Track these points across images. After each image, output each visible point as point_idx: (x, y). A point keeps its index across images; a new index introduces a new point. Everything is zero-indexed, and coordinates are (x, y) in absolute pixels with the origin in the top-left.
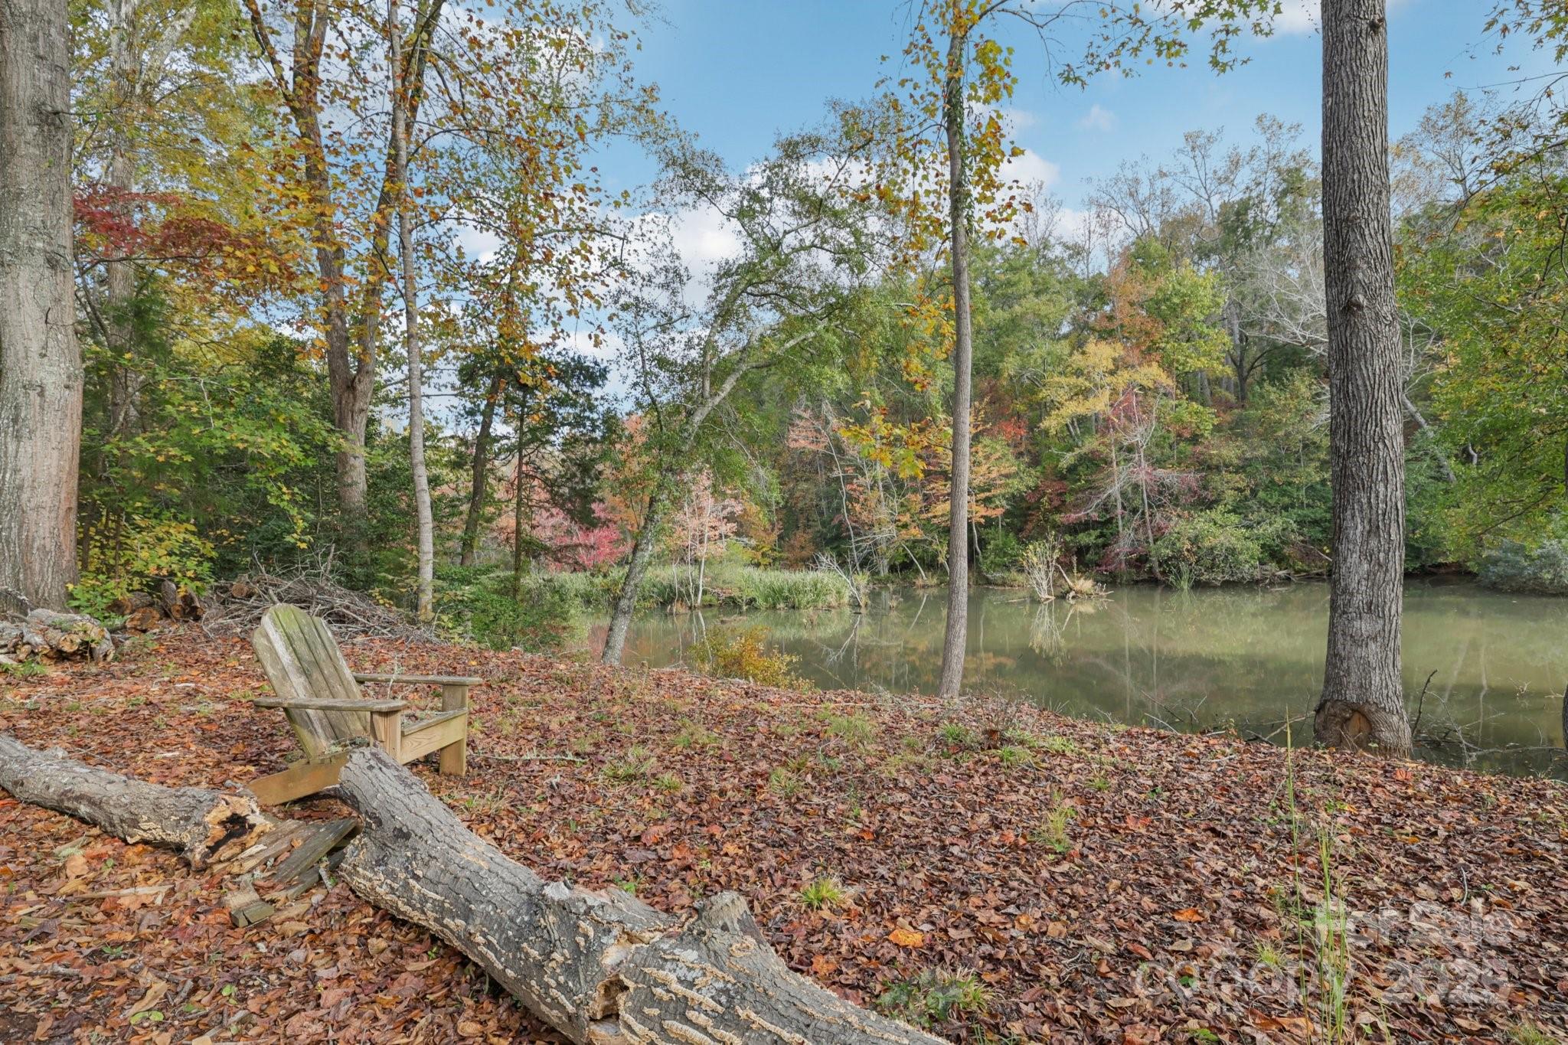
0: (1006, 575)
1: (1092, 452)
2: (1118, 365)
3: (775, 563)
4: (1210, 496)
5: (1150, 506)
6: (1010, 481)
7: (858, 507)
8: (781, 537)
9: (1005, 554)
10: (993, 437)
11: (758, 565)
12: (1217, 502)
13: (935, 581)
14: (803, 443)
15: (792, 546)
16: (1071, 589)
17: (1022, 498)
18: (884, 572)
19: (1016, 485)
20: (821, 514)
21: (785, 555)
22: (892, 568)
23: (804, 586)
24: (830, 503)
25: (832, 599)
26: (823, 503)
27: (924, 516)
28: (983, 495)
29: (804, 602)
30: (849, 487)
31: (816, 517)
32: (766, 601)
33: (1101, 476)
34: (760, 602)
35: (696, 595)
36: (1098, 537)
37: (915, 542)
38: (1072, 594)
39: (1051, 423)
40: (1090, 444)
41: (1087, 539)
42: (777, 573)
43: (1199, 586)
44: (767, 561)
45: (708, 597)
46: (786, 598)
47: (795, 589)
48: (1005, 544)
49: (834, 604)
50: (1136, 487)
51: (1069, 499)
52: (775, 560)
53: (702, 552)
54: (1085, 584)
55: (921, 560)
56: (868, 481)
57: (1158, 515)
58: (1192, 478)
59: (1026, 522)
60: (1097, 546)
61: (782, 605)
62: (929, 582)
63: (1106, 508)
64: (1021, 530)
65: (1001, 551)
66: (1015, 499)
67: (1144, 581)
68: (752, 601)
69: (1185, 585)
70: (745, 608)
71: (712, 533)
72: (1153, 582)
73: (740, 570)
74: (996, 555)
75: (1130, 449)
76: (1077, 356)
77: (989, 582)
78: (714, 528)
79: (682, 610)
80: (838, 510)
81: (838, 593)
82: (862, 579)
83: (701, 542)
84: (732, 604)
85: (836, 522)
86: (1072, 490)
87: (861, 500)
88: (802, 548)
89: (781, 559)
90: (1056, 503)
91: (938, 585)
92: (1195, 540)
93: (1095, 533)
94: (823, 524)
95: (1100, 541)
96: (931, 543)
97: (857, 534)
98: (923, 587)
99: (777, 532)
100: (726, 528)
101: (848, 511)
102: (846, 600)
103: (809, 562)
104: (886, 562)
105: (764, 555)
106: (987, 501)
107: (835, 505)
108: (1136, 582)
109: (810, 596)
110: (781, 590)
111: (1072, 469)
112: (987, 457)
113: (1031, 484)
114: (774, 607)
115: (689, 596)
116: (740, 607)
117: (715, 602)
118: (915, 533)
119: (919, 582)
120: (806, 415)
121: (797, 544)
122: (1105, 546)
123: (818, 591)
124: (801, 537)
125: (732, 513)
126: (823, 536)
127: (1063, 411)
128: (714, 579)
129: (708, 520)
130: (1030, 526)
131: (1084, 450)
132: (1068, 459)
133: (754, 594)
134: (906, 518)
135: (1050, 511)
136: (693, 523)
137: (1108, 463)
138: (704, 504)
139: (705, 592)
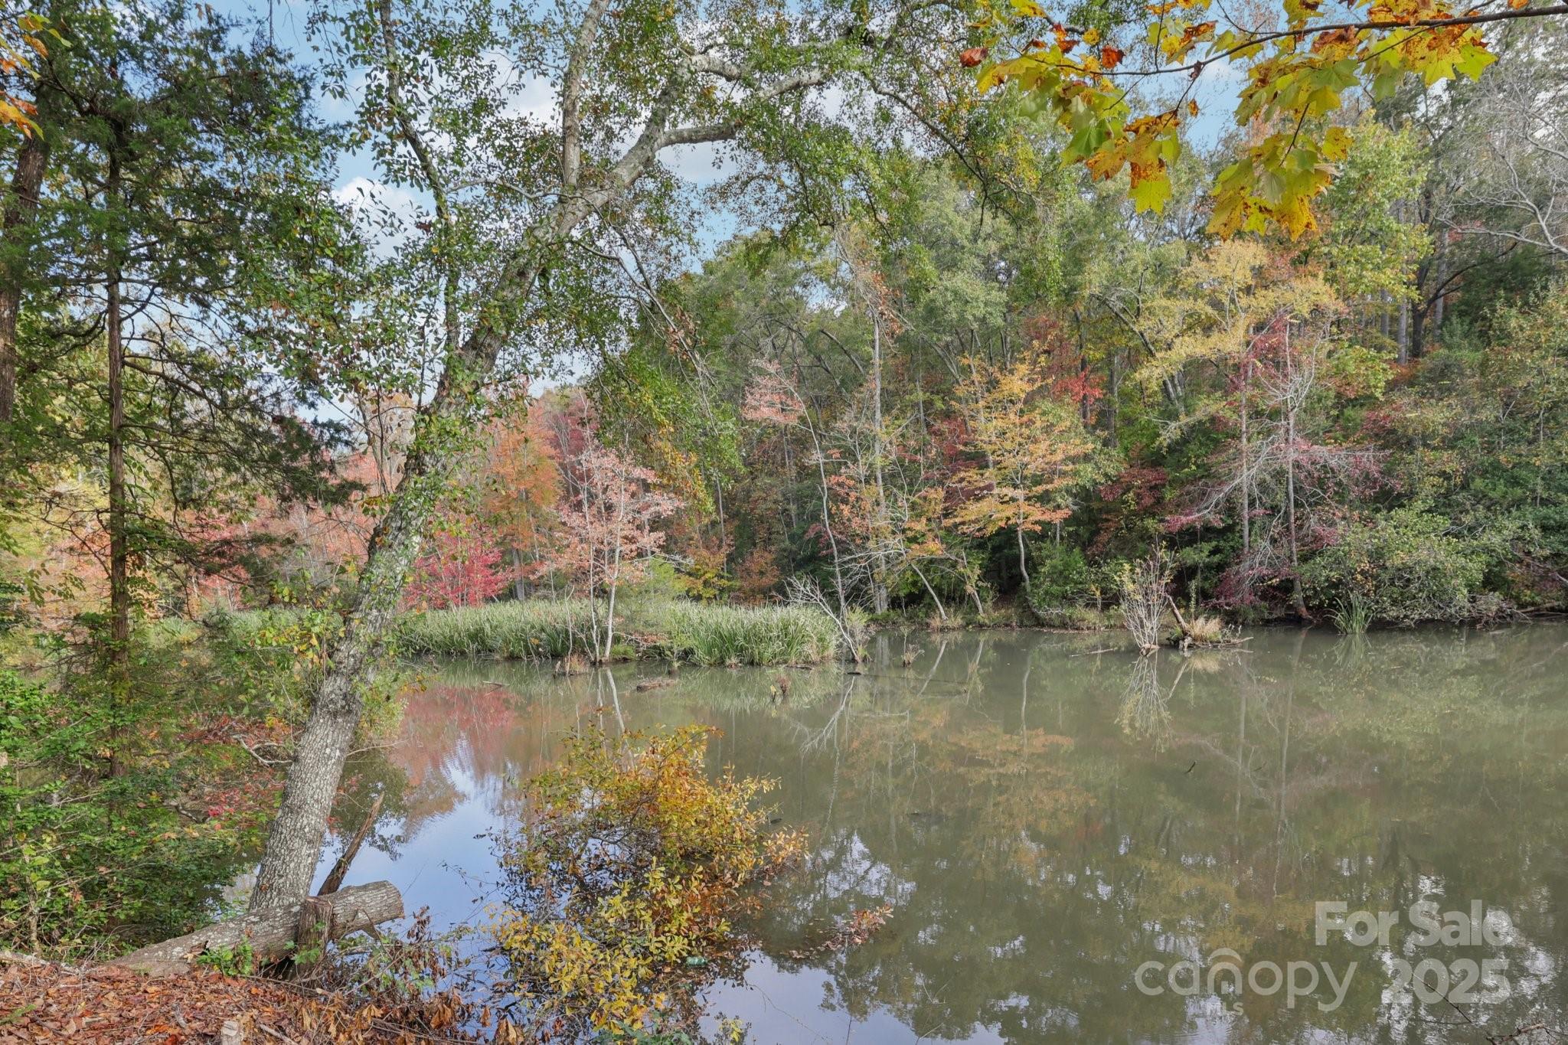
0: (1067, 612)
1: (1213, 419)
2: (1262, 278)
3: (724, 595)
4: (1399, 486)
5: (1297, 505)
6: (1080, 467)
7: (846, 510)
8: (731, 558)
9: (1067, 580)
10: (1057, 400)
11: (698, 598)
12: (1411, 495)
13: (959, 621)
14: (766, 412)
15: (748, 572)
16: (1185, 634)
17: (1096, 493)
18: (882, 609)
19: (1088, 473)
20: (789, 525)
21: (737, 584)
22: (894, 603)
23: (769, 630)
24: (802, 507)
25: (811, 650)
26: (793, 508)
27: (948, 522)
28: (1040, 489)
29: (767, 655)
30: (834, 479)
31: (779, 527)
32: (710, 653)
33: (1223, 457)
34: (700, 654)
35: (603, 643)
36: (1213, 553)
37: (931, 561)
38: (1188, 641)
39: (1151, 373)
40: (1208, 406)
41: (1197, 555)
42: (726, 609)
43: (1379, 627)
44: (710, 592)
45: (621, 648)
46: (742, 649)
47: (755, 636)
48: (1067, 565)
49: (814, 657)
50: (1279, 475)
51: (1169, 495)
52: (722, 590)
53: (613, 577)
54: (1208, 627)
55: (939, 590)
56: (862, 471)
57: (1313, 519)
58: (1369, 458)
59: (1097, 532)
60: (1208, 567)
61: (734, 660)
62: (949, 623)
63: (1230, 508)
64: (1090, 542)
65: (1061, 576)
66: (1084, 495)
67: (1279, 621)
68: (687, 653)
69: (1358, 627)
70: (676, 665)
71: (626, 548)
72: (1294, 621)
73: (671, 605)
74: (1053, 581)
75: (1275, 414)
76: (1197, 264)
77: (1040, 622)
78: (631, 540)
79: (580, 668)
80: (815, 517)
81: (821, 640)
82: (857, 619)
83: (611, 561)
84: (655, 659)
85: (811, 534)
86: (1174, 481)
87: (852, 499)
88: (762, 573)
89: (730, 589)
90: (1148, 501)
91: (964, 627)
92: (1377, 555)
93: (1207, 547)
94: (792, 538)
95: (1216, 558)
96: (954, 566)
97: (841, 552)
98: (942, 630)
99: (725, 550)
100: (649, 540)
101: (830, 516)
102: (831, 651)
103: (778, 594)
104: (884, 593)
105: (706, 583)
106: (1044, 498)
107: (810, 507)
108: (1267, 623)
109: (777, 646)
110: (733, 637)
111: (1177, 448)
112: (1048, 429)
113: (1112, 472)
114: (721, 663)
115: (592, 647)
116: (670, 664)
117: (632, 654)
118: (934, 548)
119: (936, 623)
120: (771, 369)
121: (755, 568)
122: (1220, 567)
123: (790, 637)
124: (761, 559)
125: (658, 515)
126: (791, 555)
127: (1173, 355)
128: (631, 619)
129: (621, 524)
130: (1104, 537)
131: (1199, 415)
132: (1171, 433)
133: (689, 643)
134: (920, 526)
135: (1135, 513)
136: (596, 531)
137: (1236, 437)
138: (614, 500)
139: (617, 640)
